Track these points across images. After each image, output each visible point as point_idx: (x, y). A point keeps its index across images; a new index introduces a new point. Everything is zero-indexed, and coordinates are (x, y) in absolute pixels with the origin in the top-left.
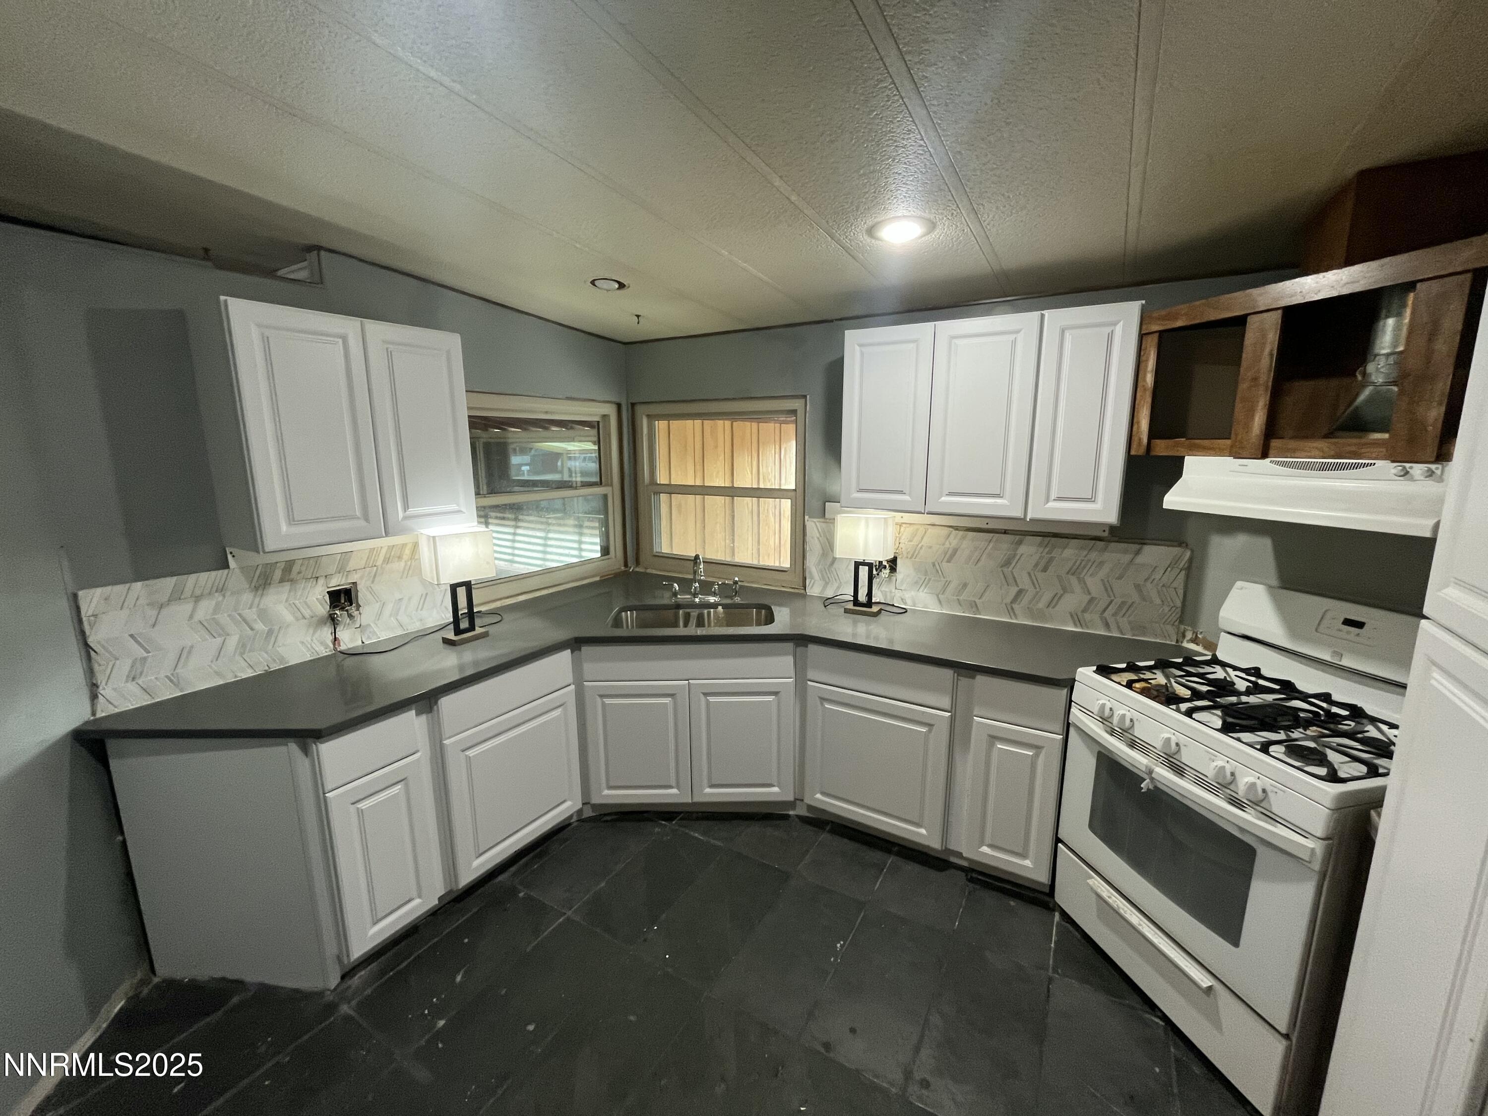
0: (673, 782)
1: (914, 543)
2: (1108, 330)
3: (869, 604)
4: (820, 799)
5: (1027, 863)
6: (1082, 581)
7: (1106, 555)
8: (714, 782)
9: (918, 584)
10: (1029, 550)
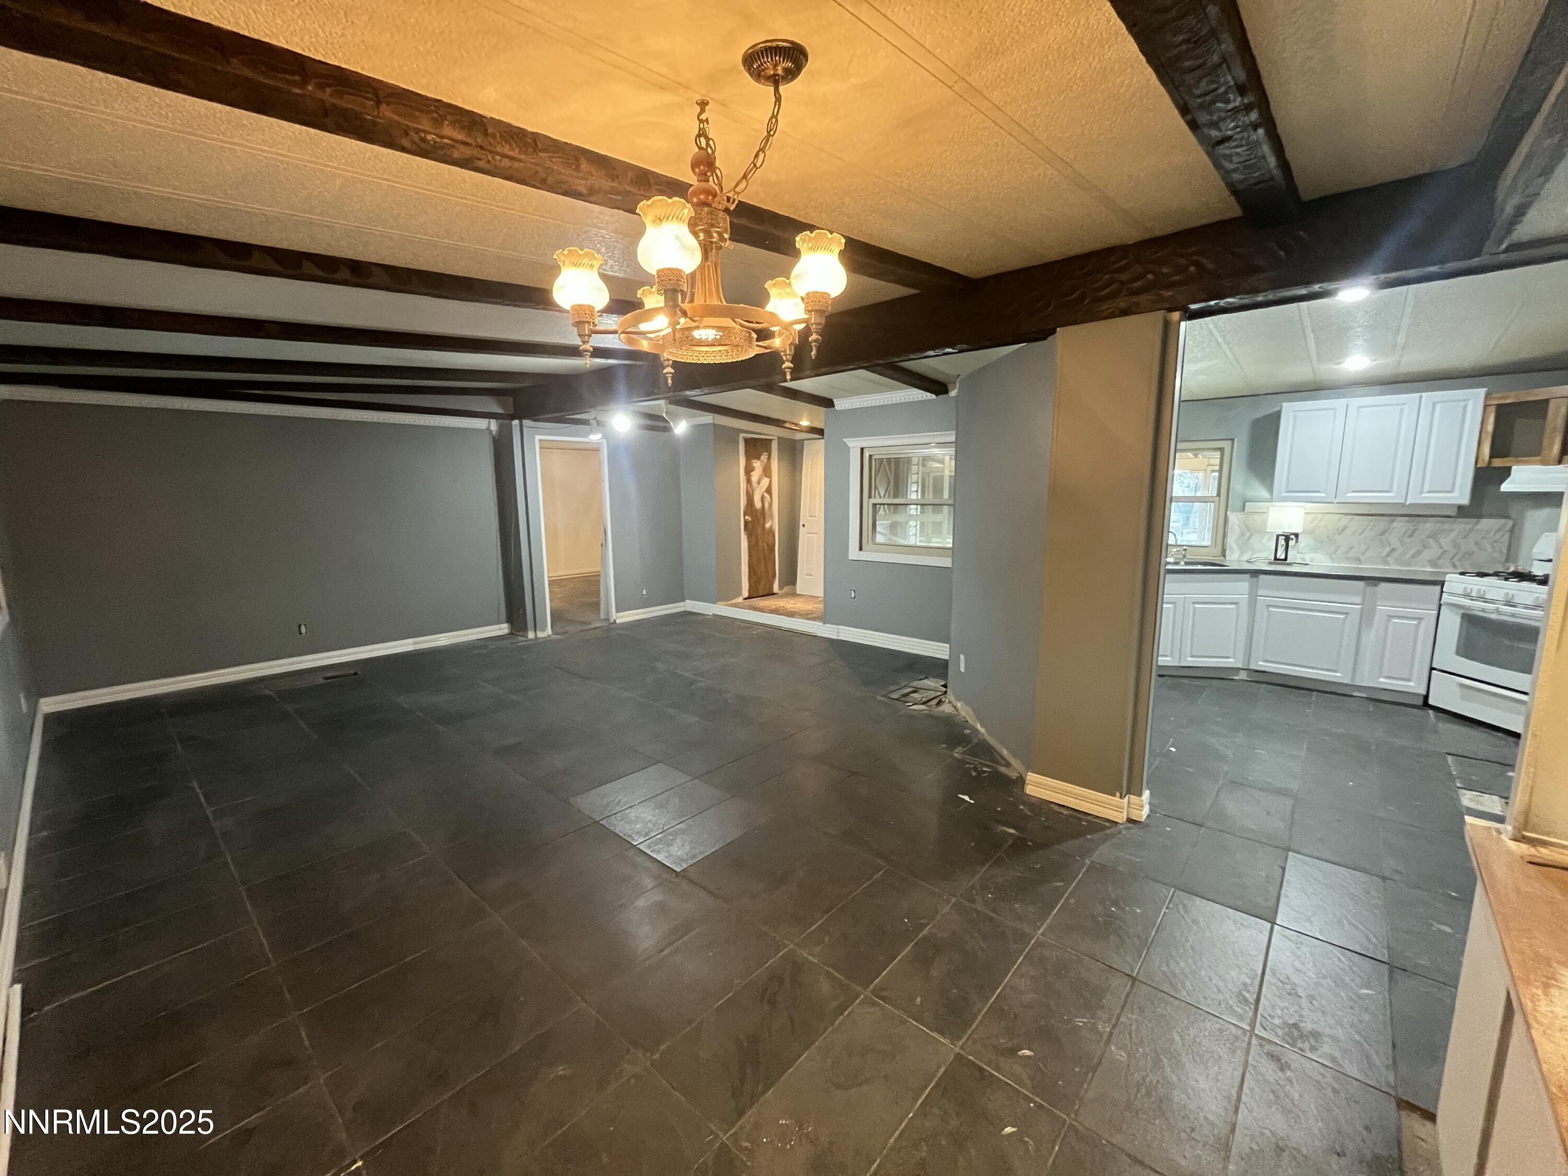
0: (1169, 653)
1: (1315, 523)
2: (1463, 403)
3: (1286, 559)
4: (1261, 665)
5: (1412, 684)
6: (1438, 542)
7: (1455, 526)
8: (1193, 654)
9: (1314, 549)
10: (1400, 525)
